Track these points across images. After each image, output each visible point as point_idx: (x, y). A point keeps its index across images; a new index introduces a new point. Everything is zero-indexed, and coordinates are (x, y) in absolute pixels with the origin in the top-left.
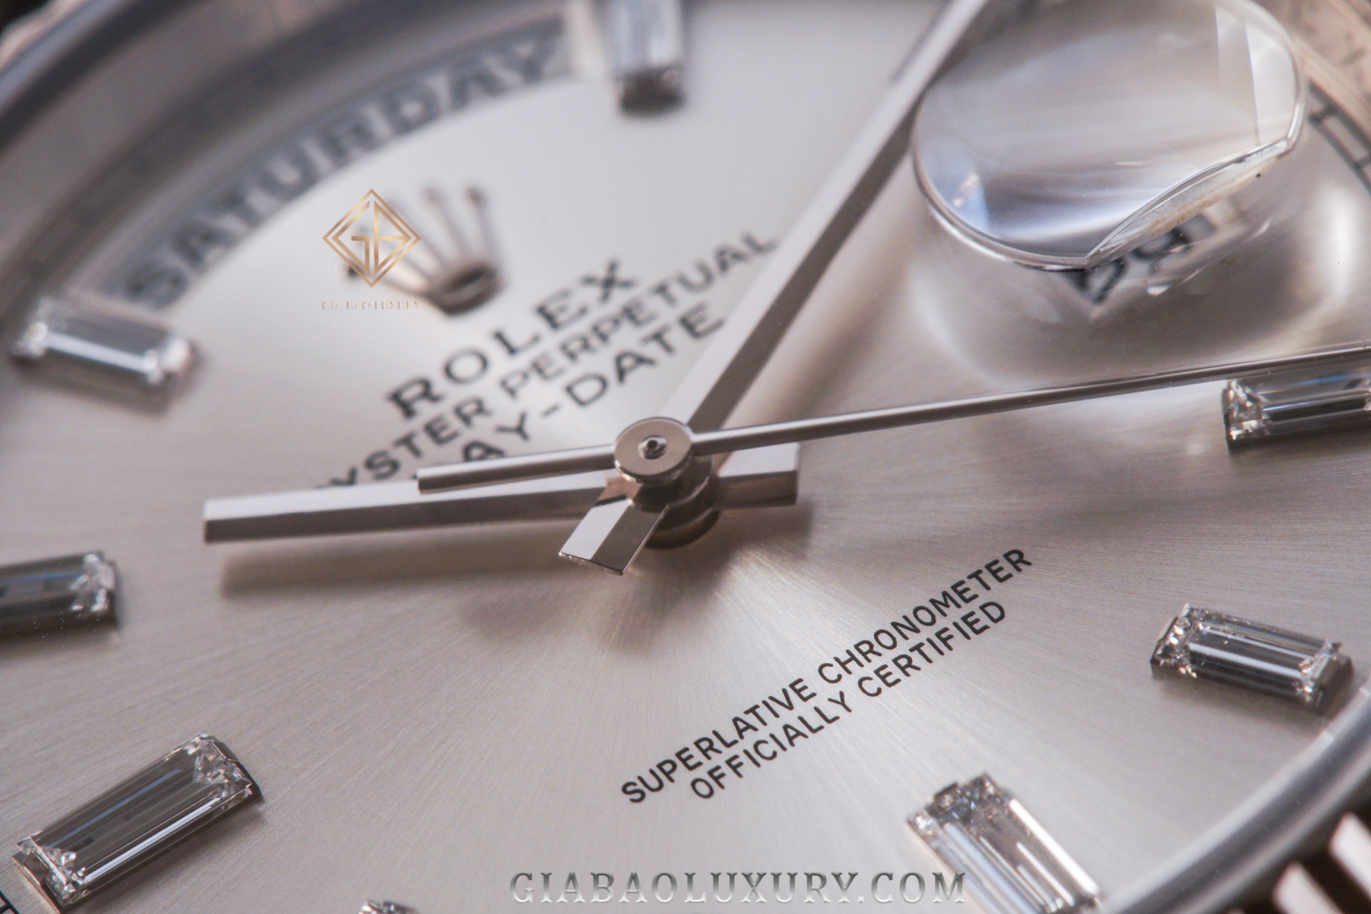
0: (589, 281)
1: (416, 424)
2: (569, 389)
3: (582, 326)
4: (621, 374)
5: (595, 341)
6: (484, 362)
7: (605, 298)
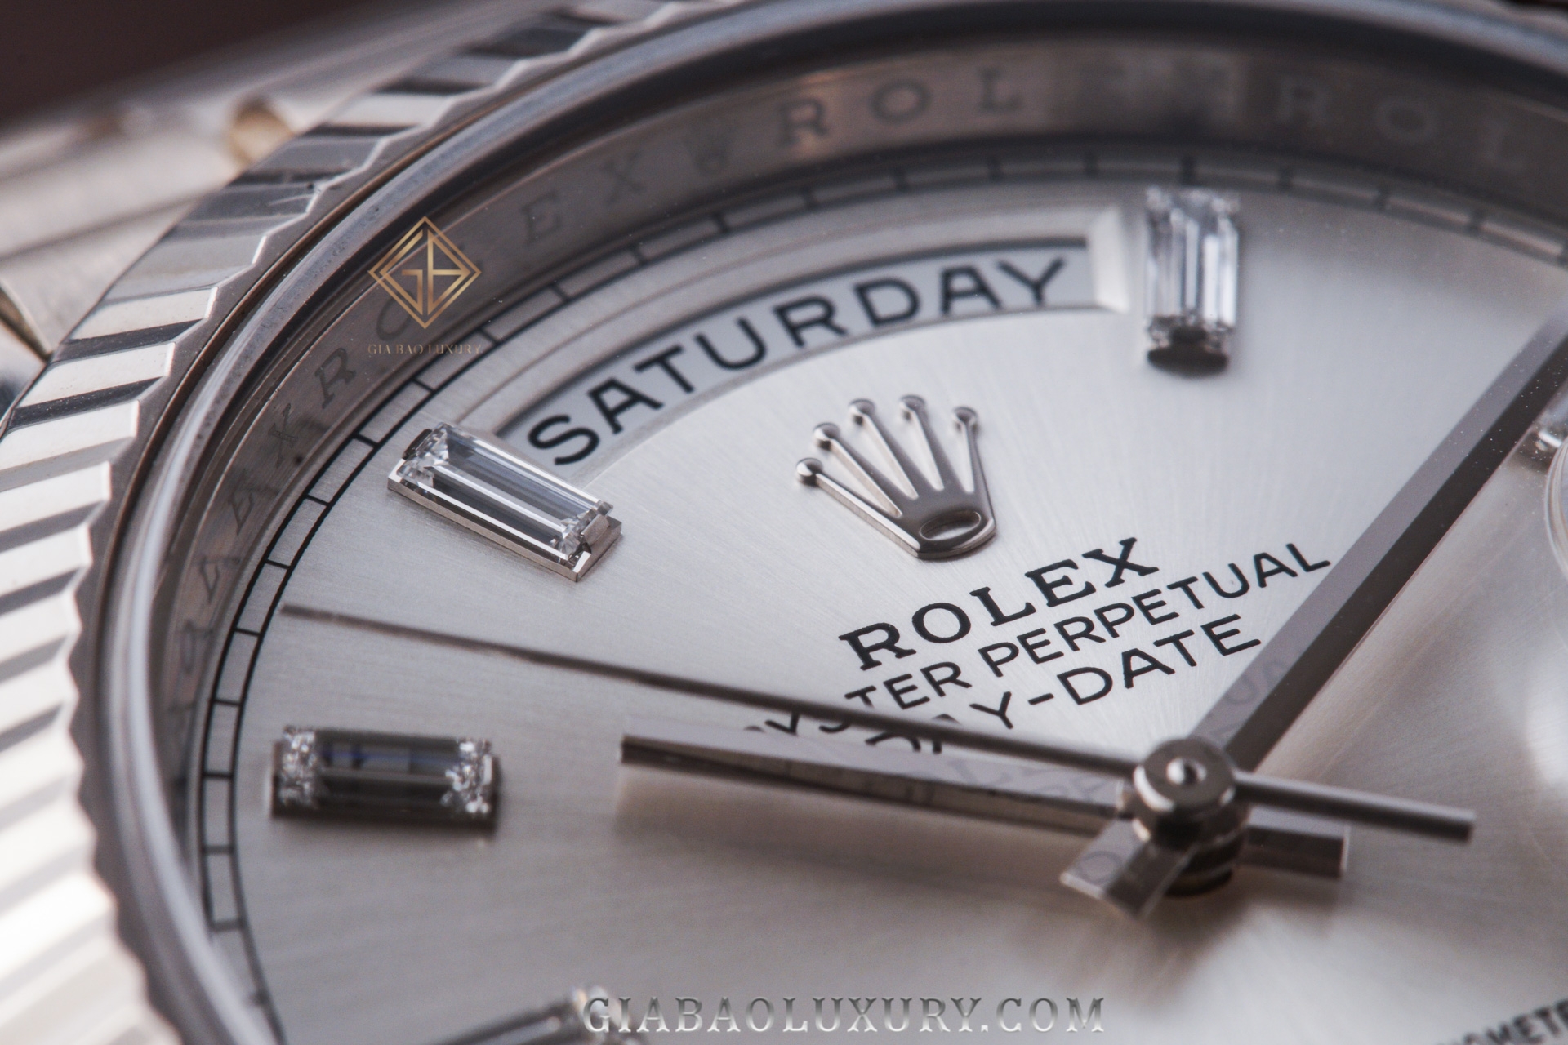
0: (1097, 555)
1: (876, 677)
2: (1064, 678)
3: (1085, 607)
4: (1129, 676)
5: (1099, 630)
6: (965, 626)
7: (1116, 581)
